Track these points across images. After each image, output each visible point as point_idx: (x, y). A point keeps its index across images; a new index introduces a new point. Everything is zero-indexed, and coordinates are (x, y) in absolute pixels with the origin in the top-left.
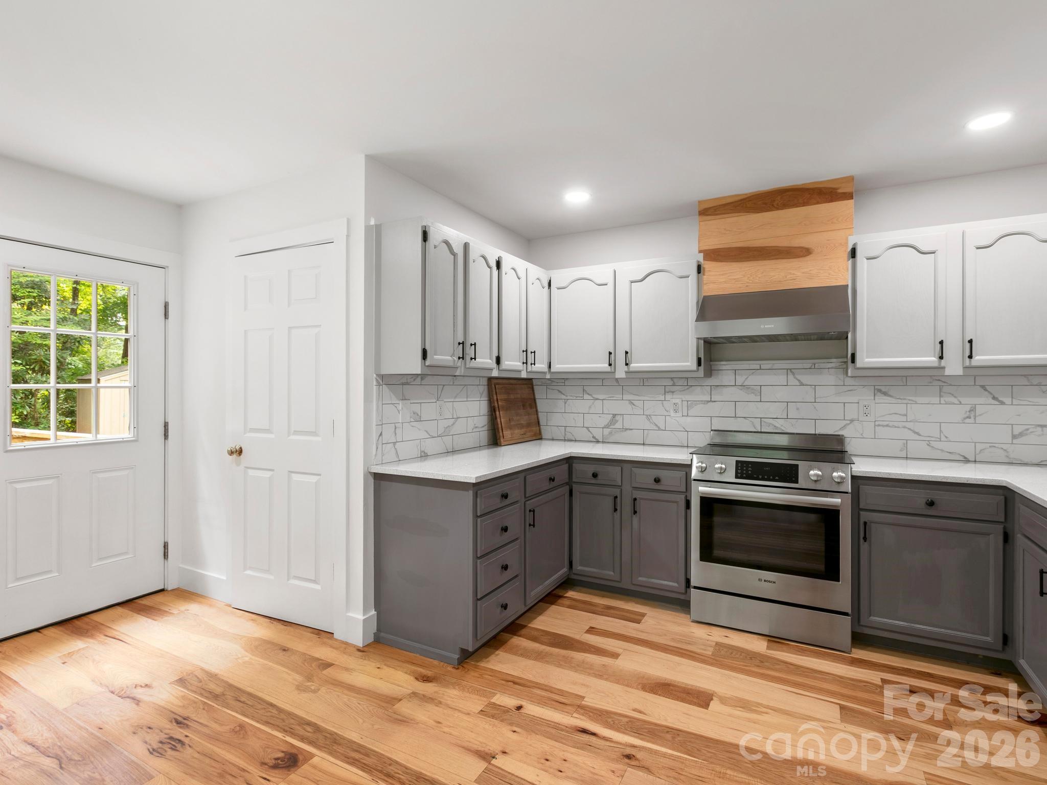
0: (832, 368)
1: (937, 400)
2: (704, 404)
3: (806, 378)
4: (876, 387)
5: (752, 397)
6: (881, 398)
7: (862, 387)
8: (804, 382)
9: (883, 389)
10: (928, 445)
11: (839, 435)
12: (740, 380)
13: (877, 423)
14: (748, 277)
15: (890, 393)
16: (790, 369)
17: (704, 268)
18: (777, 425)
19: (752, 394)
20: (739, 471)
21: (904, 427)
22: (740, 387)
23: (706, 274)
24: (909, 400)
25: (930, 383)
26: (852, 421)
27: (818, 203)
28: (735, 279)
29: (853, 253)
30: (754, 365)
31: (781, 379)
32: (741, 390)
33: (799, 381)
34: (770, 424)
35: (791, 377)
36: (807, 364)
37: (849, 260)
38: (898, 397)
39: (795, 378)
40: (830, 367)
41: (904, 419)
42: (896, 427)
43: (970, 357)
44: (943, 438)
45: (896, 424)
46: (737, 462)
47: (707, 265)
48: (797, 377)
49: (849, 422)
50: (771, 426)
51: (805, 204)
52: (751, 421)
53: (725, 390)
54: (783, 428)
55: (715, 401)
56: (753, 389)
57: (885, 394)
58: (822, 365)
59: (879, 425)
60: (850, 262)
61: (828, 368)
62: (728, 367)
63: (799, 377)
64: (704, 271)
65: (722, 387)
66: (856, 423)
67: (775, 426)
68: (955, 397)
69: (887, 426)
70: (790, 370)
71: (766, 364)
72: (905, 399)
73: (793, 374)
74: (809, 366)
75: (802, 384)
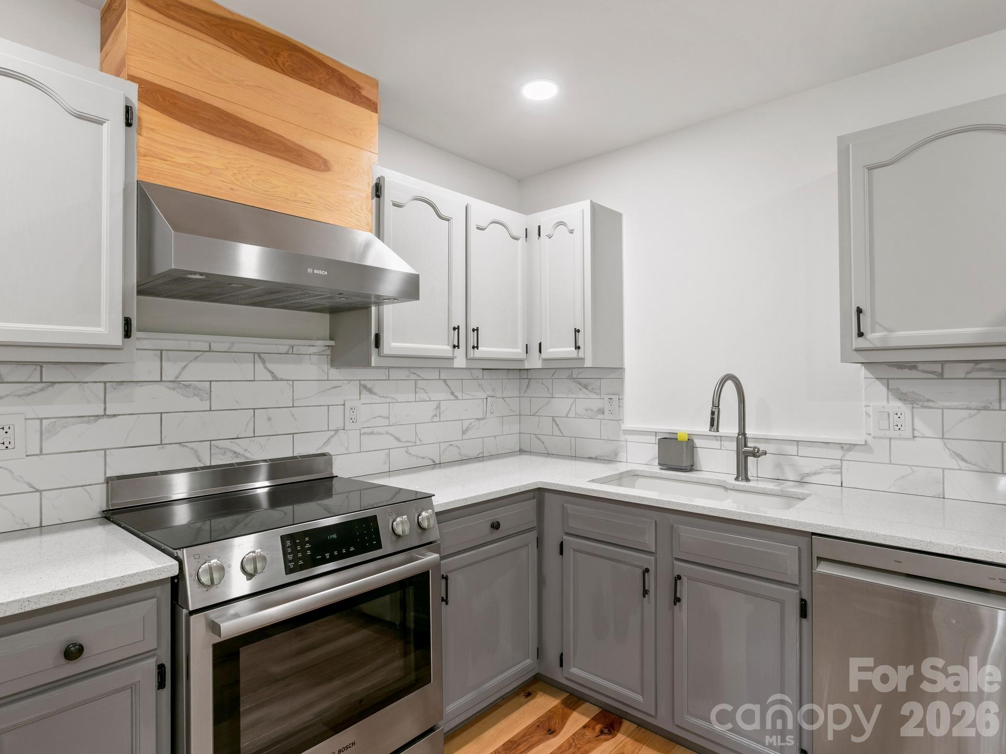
0: (314, 354)
1: (412, 397)
2: (88, 422)
3: (282, 369)
4: (362, 382)
5: (195, 403)
6: (366, 397)
7: (347, 382)
8: (279, 376)
9: (369, 384)
10: (407, 452)
11: (323, 455)
12: (171, 370)
13: (363, 431)
14: (235, 174)
15: (375, 390)
16: (259, 354)
17: (140, 119)
18: (238, 450)
19: (195, 397)
20: (290, 557)
21: (387, 433)
22: (171, 385)
23: (144, 132)
24: (392, 398)
25: (408, 376)
26: (337, 431)
27: (338, 95)
28: (208, 167)
29: (378, 190)
30: (199, 342)
31: (245, 369)
32: (174, 389)
33: (272, 373)
34: (225, 451)
35: (259, 366)
36: (283, 346)
37: (372, 199)
38: (381, 395)
39: (266, 368)
40: (312, 352)
41: (386, 422)
42: (380, 434)
43: (475, 347)
44: (418, 443)
45: (379, 430)
46: (283, 538)
47: (146, 114)
48: (269, 366)
49: (333, 433)
50: (228, 452)
51: (321, 86)
52: (192, 449)
53: (139, 391)
54: (247, 454)
55: (114, 416)
56: (195, 388)
57: (370, 391)
58: (303, 350)
59: (364, 434)
60: (374, 201)
61: (310, 355)
62: (146, 344)
63: (270, 366)
64: (140, 125)
65: (130, 384)
66: (341, 432)
67: (235, 452)
68: (426, 393)
69: (372, 433)
70: (259, 356)
71: (220, 343)
72: (388, 397)
73: (263, 362)
74: (284, 349)
75: (276, 379)
